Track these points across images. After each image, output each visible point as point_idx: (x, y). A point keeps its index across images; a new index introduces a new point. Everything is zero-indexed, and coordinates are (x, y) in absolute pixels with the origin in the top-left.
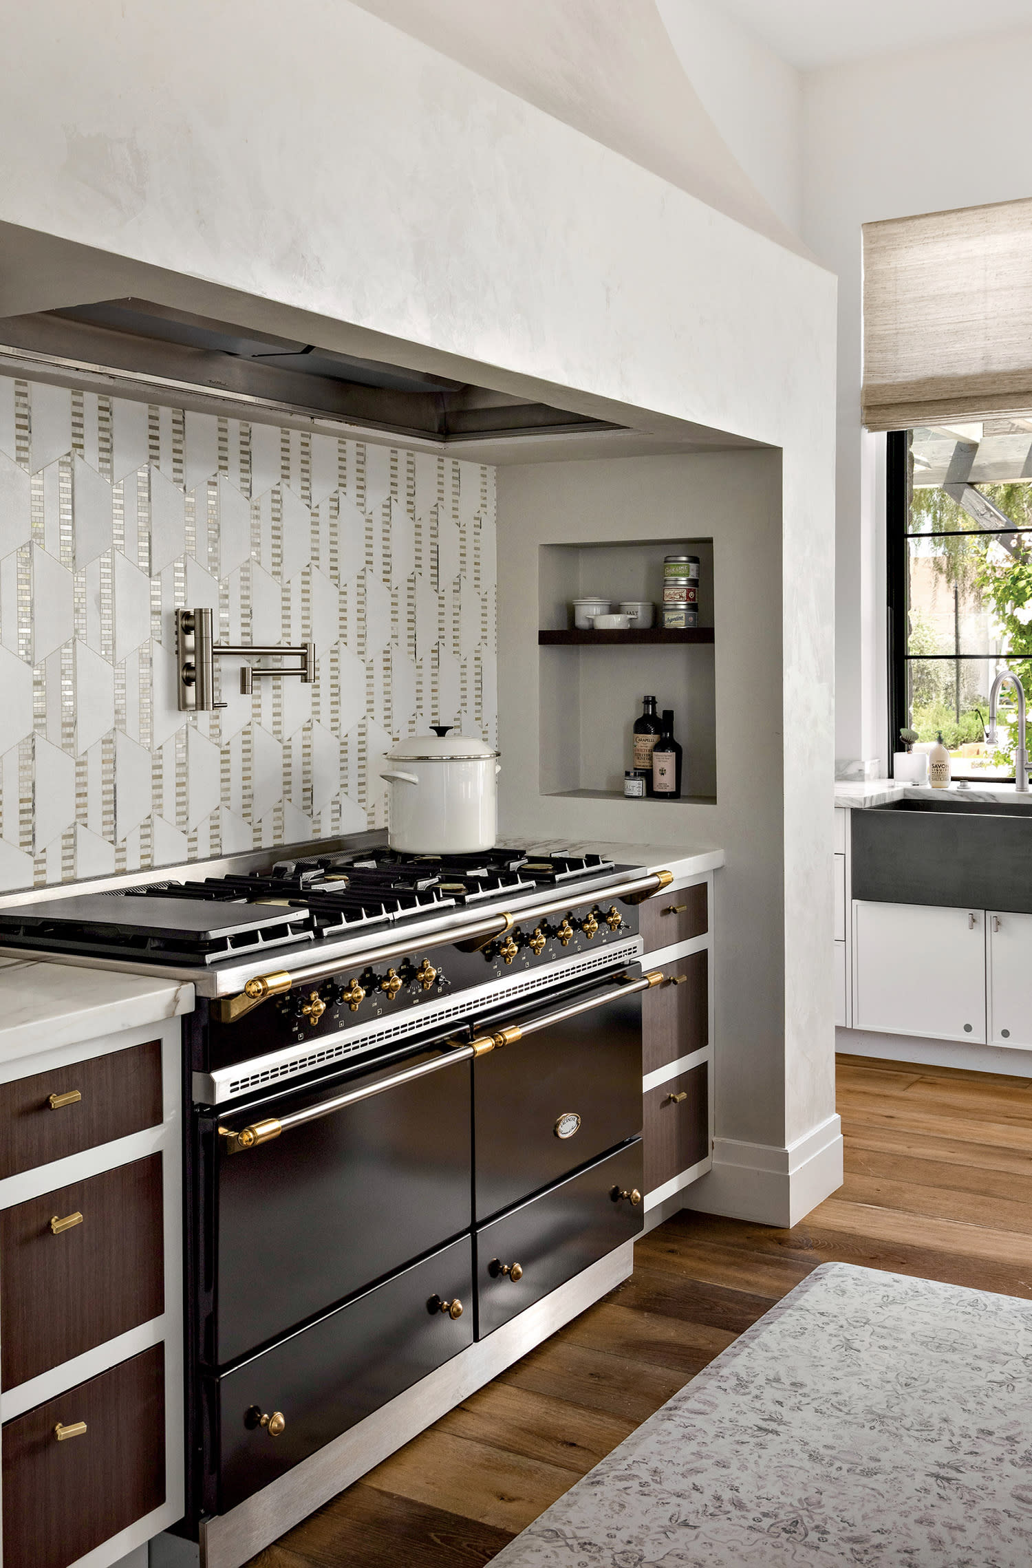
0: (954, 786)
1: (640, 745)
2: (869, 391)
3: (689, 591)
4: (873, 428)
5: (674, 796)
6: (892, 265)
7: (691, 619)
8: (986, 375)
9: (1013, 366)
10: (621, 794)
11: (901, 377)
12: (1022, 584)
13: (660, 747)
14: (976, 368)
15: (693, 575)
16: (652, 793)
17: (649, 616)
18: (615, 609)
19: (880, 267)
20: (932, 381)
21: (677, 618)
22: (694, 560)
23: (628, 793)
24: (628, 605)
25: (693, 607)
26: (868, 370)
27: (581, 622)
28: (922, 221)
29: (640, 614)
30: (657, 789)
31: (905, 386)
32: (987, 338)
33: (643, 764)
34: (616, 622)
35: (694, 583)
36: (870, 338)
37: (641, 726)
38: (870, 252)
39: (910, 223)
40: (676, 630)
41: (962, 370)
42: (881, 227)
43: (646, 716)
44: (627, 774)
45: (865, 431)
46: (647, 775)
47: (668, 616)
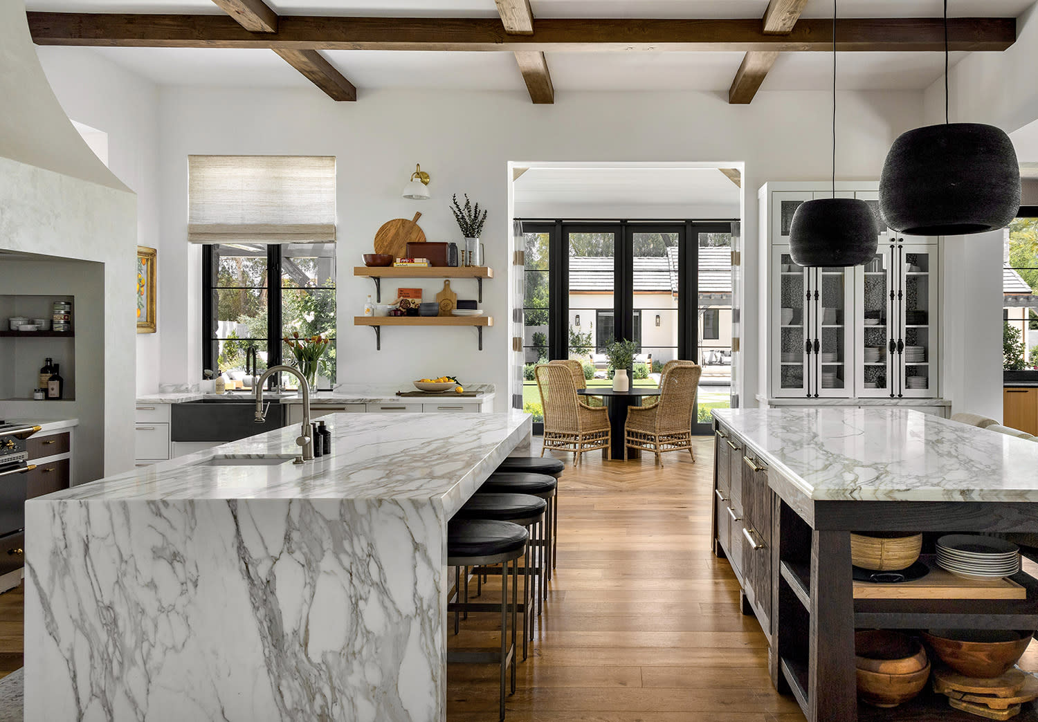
0: (226, 393)
1: (43, 378)
2: (191, 227)
3: (65, 316)
4: (194, 242)
5: (60, 398)
6: (202, 174)
7: (66, 327)
8: (242, 225)
9: (254, 222)
10: (33, 399)
11: (205, 222)
12: (309, 304)
13: (52, 379)
14: (238, 222)
15: (67, 309)
16: (47, 398)
17: (49, 325)
18: (32, 323)
19: (195, 175)
20: (219, 225)
21: (60, 326)
22: (67, 303)
23: (35, 398)
24: (38, 321)
25: (67, 322)
26: (191, 217)
27: (13, 328)
28: (215, 158)
29: (43, 324)
30: (50, 396)
31: (207, 226)
32: (243, 210)
33: (44, 386)
34: (29, 328)
35: (67, 312)
36: (192, 204)
37: (44, 370)
38: (192, 167)
39: (209, 158)
40: (59, 332)
41: (233, 222)
42: (196, 158)
43: (47, 366)
44: (35, 390)
45: (190, 244)
46: (46, 391)
47: (55, 326)
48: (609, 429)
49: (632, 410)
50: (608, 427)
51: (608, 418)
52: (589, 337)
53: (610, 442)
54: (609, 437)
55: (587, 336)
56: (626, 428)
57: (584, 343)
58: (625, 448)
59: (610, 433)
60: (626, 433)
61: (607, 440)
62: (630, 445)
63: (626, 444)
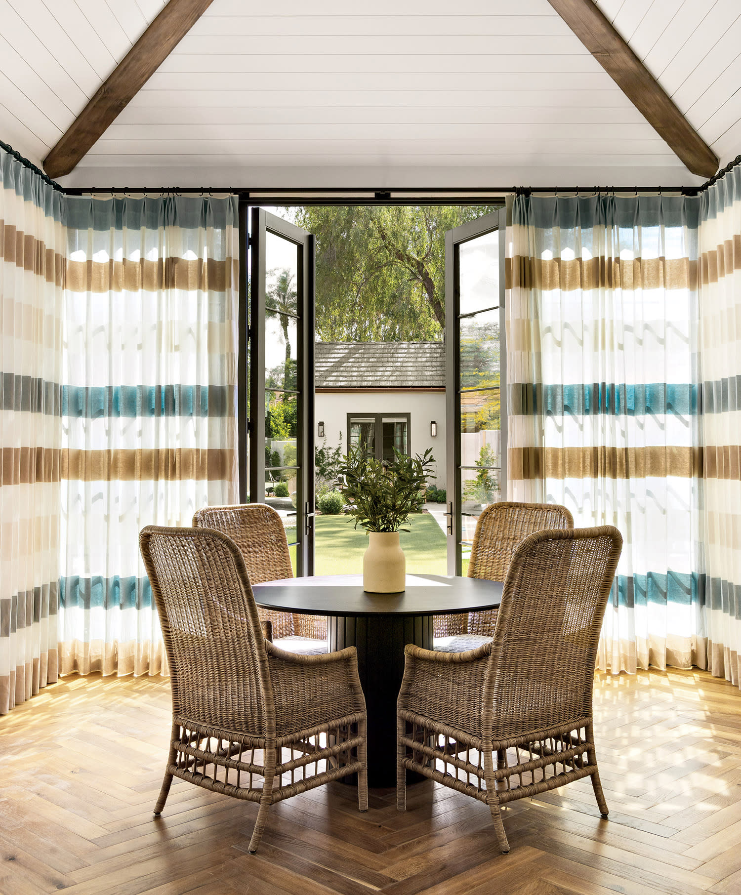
48: (362, 715)
49: (416, 659)
50: (358, 710)
51: (358, 682)
52: (337, 453)
53: (363, 753)
54: (361, 740)
55: (334, 451)
56: (400, 712)
57: (331, 460)
58: (399, 770)
59: (363, 729)
60: (399, 725)
61: (354, 750)
62: (411, 763)
63: (400, 760)
